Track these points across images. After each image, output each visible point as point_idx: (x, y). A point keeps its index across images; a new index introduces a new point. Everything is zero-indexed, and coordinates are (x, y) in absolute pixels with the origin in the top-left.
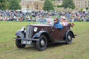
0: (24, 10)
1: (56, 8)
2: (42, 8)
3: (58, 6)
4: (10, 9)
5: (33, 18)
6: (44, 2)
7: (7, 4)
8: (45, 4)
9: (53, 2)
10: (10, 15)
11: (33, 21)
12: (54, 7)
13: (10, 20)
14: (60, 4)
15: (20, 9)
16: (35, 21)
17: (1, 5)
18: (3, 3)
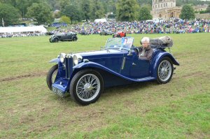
0: (156, 20)
1: (198, 16)
2: (178, 16)
3: (201, 12)
4: (140, 19)
5: (167, 30)
6: (181, 8)
7: (137, 14)
8: (183, 10)
9: (194, 7)
10: (138, 27)
11: (167, 33)
12: (196, 14)
13: (139, 33)
14: (204, 9)
15: (151, 19)
16: (169, 33)
17: (130, 16)
18: (132, 13)
